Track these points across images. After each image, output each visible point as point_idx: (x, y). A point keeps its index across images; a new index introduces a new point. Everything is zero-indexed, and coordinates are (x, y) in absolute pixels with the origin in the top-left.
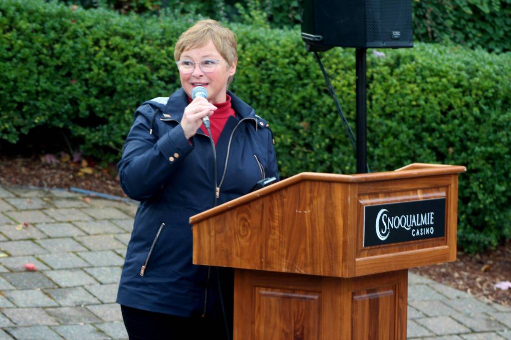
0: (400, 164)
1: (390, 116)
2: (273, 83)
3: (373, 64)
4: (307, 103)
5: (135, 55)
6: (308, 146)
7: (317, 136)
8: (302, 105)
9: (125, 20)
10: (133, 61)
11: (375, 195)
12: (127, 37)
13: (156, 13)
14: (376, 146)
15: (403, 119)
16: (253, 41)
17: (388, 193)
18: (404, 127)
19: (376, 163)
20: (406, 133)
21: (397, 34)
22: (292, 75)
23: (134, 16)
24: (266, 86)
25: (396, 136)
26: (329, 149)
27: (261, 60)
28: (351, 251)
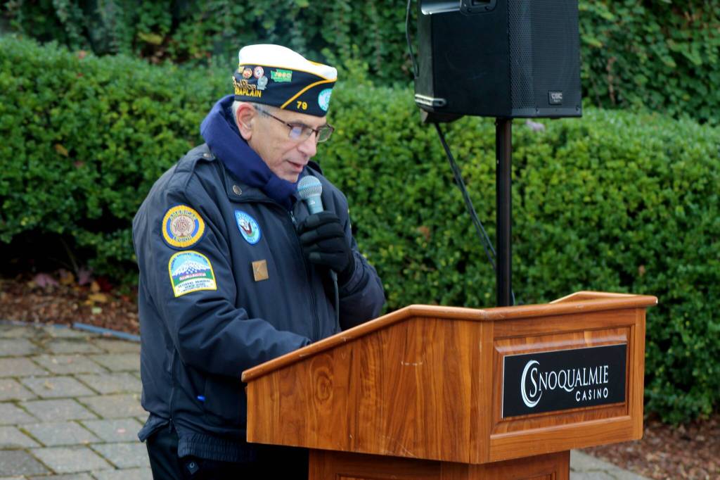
0: (566, 290)
1: (552, 218)
2: (376, 168)
3: (527, 141)
4: (427, 198)
5: (171, 126)
6: (429, 262)
7: (443, 248)
8: (421, 202)
9: (157, 73)
10: (167, 134)
11: (521, 338)
12: (159, 98)
13: (203, 62)
14: (530, 263)
15: (571, 223)
16: (348, 106)
17: (539, 337)
18: (573, 235)
19: (530, 289)
20: (575, 243)
21: (557, 97)
22: (406, 156)
23: (171, 67)
24: (367, 172)
25: (560, 249)
26: (461, 267)
27: (359, 134)
28: (482, 424)
